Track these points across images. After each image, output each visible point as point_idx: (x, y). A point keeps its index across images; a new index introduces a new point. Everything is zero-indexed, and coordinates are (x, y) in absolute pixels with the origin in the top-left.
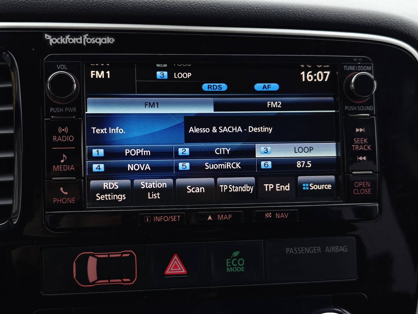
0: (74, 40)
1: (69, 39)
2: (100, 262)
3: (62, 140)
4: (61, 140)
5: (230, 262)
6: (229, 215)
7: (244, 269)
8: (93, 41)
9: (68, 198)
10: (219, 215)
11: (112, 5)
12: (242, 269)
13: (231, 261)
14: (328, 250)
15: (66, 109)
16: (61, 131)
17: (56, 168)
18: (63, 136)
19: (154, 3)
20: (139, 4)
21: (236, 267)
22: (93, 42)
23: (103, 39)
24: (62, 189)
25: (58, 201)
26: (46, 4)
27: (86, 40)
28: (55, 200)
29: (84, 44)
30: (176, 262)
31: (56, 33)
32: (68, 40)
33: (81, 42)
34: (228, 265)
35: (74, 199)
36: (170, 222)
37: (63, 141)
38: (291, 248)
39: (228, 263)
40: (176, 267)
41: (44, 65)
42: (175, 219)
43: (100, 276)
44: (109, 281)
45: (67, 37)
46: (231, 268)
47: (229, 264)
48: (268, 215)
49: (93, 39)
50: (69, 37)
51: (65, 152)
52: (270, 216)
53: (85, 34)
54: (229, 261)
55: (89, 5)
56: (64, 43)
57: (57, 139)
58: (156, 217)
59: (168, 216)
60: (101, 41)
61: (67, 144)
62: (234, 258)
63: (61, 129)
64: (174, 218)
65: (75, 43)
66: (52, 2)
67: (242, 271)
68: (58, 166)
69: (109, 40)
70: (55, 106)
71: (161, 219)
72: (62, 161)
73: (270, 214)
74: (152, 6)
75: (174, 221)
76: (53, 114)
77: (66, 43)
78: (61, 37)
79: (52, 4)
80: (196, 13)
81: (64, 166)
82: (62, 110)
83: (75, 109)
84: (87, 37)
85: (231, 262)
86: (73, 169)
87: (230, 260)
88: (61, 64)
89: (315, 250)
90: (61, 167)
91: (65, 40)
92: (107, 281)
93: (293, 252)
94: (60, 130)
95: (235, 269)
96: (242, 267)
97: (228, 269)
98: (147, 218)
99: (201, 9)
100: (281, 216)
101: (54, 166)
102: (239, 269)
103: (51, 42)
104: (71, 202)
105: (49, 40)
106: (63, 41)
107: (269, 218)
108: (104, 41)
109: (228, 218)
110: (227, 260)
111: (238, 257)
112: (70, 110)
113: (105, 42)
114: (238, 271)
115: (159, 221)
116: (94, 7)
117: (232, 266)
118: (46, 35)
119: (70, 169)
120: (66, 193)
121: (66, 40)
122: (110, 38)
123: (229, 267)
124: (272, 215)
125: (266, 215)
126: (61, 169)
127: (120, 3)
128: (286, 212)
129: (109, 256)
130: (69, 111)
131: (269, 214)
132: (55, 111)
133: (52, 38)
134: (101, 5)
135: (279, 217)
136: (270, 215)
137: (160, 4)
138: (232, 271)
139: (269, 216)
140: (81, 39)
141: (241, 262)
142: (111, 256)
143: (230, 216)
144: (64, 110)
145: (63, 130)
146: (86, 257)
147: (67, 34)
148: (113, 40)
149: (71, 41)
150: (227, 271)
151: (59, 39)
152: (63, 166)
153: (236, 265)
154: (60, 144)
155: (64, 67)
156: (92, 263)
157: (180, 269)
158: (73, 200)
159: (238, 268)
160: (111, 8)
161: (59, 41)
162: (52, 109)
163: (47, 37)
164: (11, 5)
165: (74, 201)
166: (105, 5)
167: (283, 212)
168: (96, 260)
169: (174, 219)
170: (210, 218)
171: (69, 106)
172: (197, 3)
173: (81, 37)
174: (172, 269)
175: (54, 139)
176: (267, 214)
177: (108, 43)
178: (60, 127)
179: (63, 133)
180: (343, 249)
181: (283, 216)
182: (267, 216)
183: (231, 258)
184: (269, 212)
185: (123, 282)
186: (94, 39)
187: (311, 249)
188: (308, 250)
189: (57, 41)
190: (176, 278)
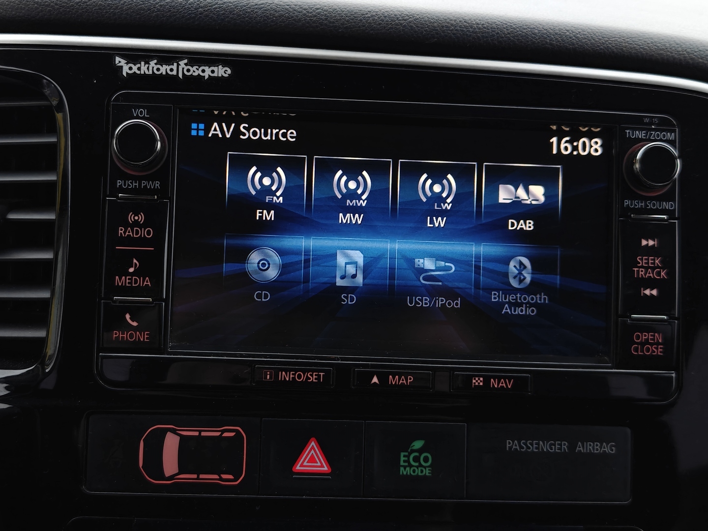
0: (164, 69)
1: (156, 67)
2: (185, 443)
3: (133, 235)
4: (131, 234)
5: (406, 459)
6: (409, 377)
7: (430, 471)
8: (195, 71)
9: (138, 333)
10: (391, 376)
11: (231, 12)
12: (428, 471)
13: (408, 457)
14: (581, 449)
15: (144, 183)
16: (133, 220)
17: (121, 281)
18: (135, 229)
19: (301, 12)
20: (276, 11)
21: (417, 467)
22: (195, 74)
23: (212, 68)
24: (128, 316)
25: (121, 336)
26: (121, 8)
27: (183, 69)
28: (116, 334)
29: (180, 75)
30: (313, 452)
31: (134, 55)
32: (153, 67)
33: (174, 73)
34: (402, 463)
35: (147, 334)
36: (306, 382)
37: (135, 236)
38: (516, 441)
39: (402, 459)
40: (312, 460)
41: (111, 109)
42: (316, 379)
43: (183, 467)
44: (198, 476)
45: (153, 63)
46: (408, 469)
47: (404, 461)
48: (477, 381)
49: (195, 68)
50: (156, 64)
51: (136, 255)
52: (481, 384)
53: (182, 59)
54: (404, 456)
55: (192, 11)
56: (147, 72)
57: (125, 233)
58: (284, 373)
59: (304, 372)
60: (207, 72)
61: (142, 241)
62: (413, 451)
63: (133, 215)
64: (314, 377)
65: (164, 73)
66: (131, 4)
67: (427, 474)
68: (124, 278)
69: (221, 71)
70: (125, 177)
71: (291, 376)
72: (131, 270)
73: (481, 379)
74: (296, 16)
75: (314, 381)
76: (121, 190)
77: (151, 72)
78: (143, 63)
79: (130, 8)
80: (372, 30)
81: (134, 278)
82: (137, 184)
83: (157, 184)
84: (186, 64)
85: (409, 459)
86: (149, 283)
87: (407, 454)
88: (139, 107)
89: (557, 446)
90: (129, 279)
91: (148, 68)
92: (195, 476)
93: (518, 447)
94: (131, 218)
95: (414, 471)
96: (427, 469)
97: (402, 469)
98: (268, 373)
99: (380, 24)
100: (500, 385)
101: (117, 277)
102: (422, 471)
103: (126, 70)
104: (142, 340)
105: (122, 67)
106: (144, 69)
107: (479, 386)
108: (213, 72)
109: (407, 381)
110: (402, 454)
111: (421, 451)
112: (150, 185)
113: (215, 75)
114: (420, 474)
115: (287, 379)
116: (200, 14)
117: (411, 466)
118: (118, 59)
119: (143, 284)
120: (135, 324)
121: (151, 68)
122: (224, 67)
123: (405, 467)
124: (484, 382)
125: (474, 381)
126: (129, 283)
127: (244, 10)
128: (510, 378)
129: (200, 434)
130: (148, 188)
131: (479, 379)
132: (125, 185)
133: (127, 63)
134: (211, 12)
135: (496, 386)
136: (481, 381)
137: (311, 13)
138: (409, 474)
139: (479, 383)
140: (175, 67)
141: (426, 460)
142: (203, 434)
143: (410, 379)
144: (140, 185)
145: (136, 218)
146: (162, 436)
147: (152, 58)
148: (229, 71)
149: (158, 70)
150: (401, 473)
151: (138, 65)
152: (132, 278)
153: (417, 464)
154: (129, 241)
155: (145, 112)
156: (171, 444)
157: (319, 464)
158: (146, 336)
159: (420, 469)
160: (228, 17)
161: (139, 69)
162: (119, 182)
163: (120, 62)
164: (63, 7)
165: (147, 338)
166: (218, 11)
167: (505, 378)
168: (178, 438)
169: (313, 379)
170: (375, 380)
171: (148, 178)
172: (374, 14)
173: (175, 64)
174: (305, 464)
175: (120, 232)
176: (475, 379)
177: (220, 75)
178: (131, 213)
179: (136, 223)
180: (608, 448)
181: (504, 385)
182: (475, 383)
183: (409, 451)
184: (479, 376)
185: (221, 479)
186: (197, 69)
187: (551, 444)
188: (545, 447)
189: (135, 69)
190: (312, 478)
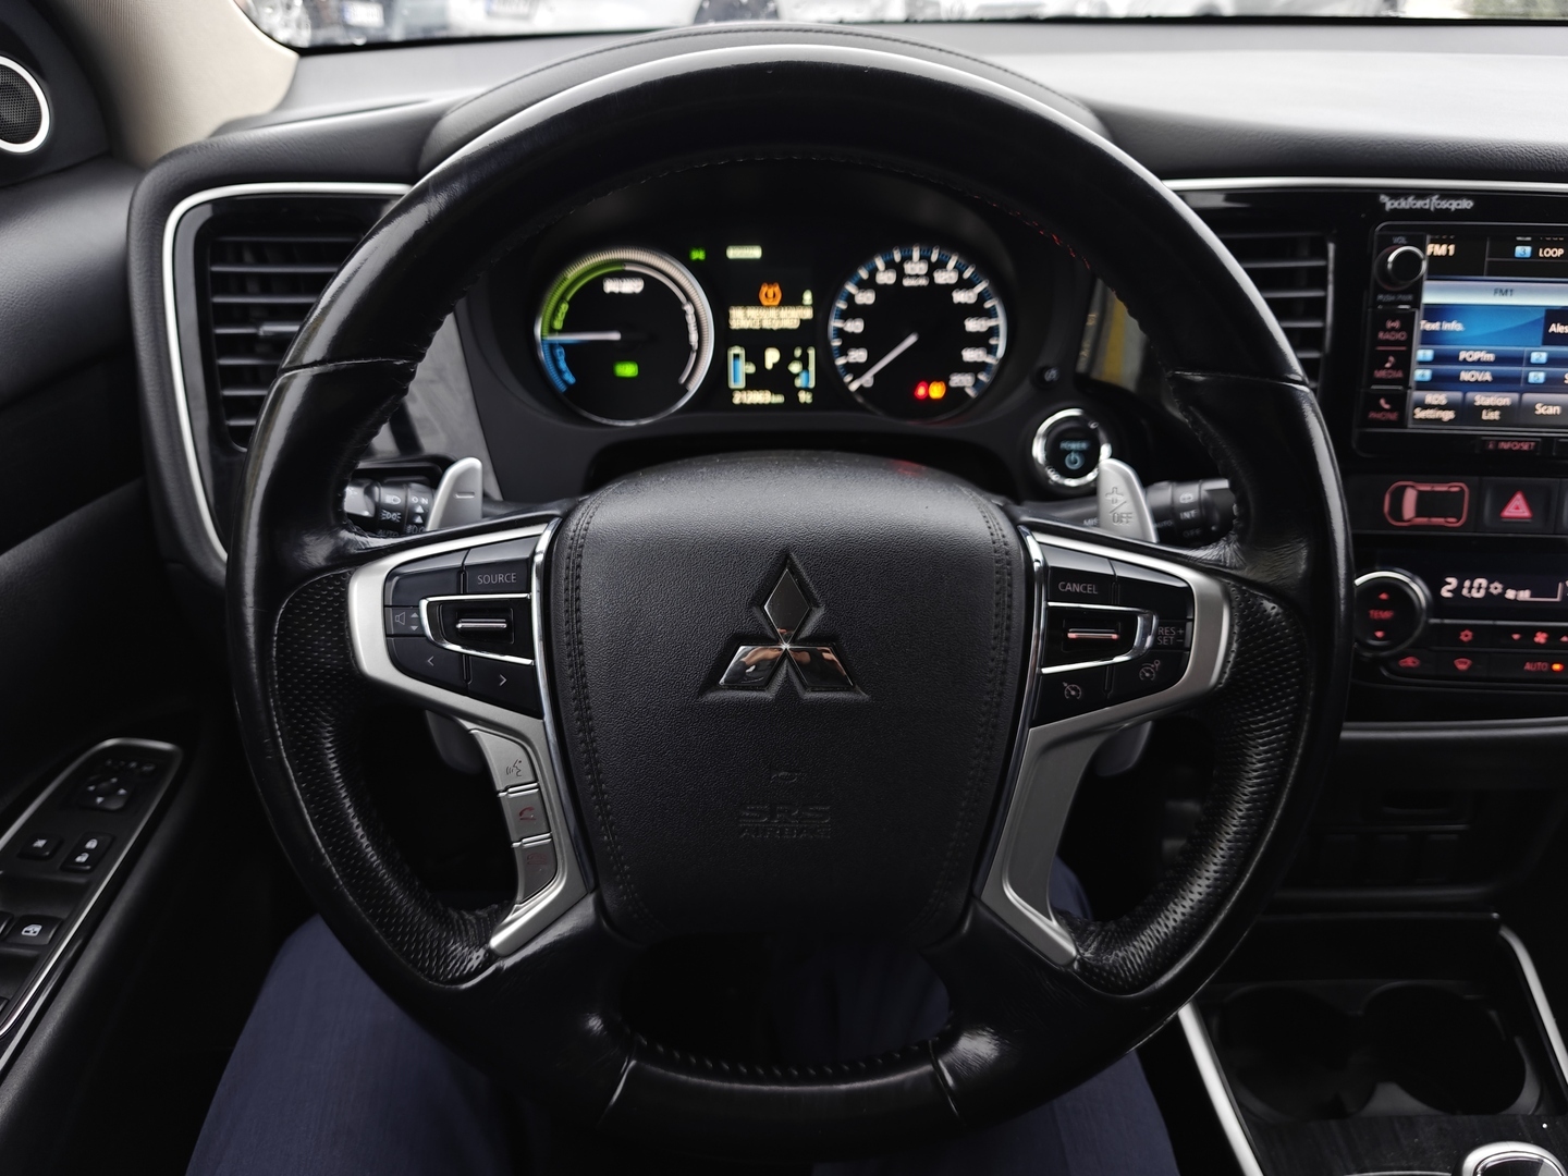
0: (1419, 204)
2: (1421, 496)
3: (1390, 338)
4: (1388, 337)
9: (1389, 413)
15: (1399, 297)
16: (1390, 326)
17: (1380, 374)
18: (1392, 333)
22: (1444, 207)
23: (1458, 202)
24: (1382, 401)
25: (1376, 416)
27: (1435, 203)
28: (1373, 415)
29: (1432, 209)
30: (1518, 502)
31: (1396, 193)
32: (1410, 203)
33: (1427, 207)
35: (1392, 414)
36: (1521, 451)
40: (1517, 508)
41: (1376, 238)
43: (1419, 512)
44: (1430, 520)
45: (1411, 199)
49: (1444, 202)
50: (1413, 200)
51: (1392, 353)
53: (1433, 195)
56: (1405, 207)
57: (1384, 336)
58: (1503, 443)
59: (1517, 442)
60: (1454, 205)
61: (1397, 343)
64: (1526, 446)
65: (1419, 207)
68: (1382, 371)
70: (1385, 292)
71: (1508, 446)
72: (1388, 365)
75: (1526, 449)
76: (1381, 303)
77: (1407, 207)
78: (1402, 200)
81: (1389, 371)
82: (1394, 298)
83: (1410, 297)
84: (1437, 199)
88: (1398, 236)
90: (1386, 372)
92: (1427, 520)
94: (1390, 324)
98: (1491, 443)
101: (1377, 371)
103: (1388, 206)
104: (1389, 419)
105: (1385, 203)
106: (1405, 204)
108: (1458, 205)
112: (1404, 298)
113: (1461, 207)
118: (1383, 197)
119: (1395, 376)
120: (1387, 407)
121: (1408, 203)
122: (1468, 201)
126: (1385, 375)
129: (1433, 489)
130: (1403, 300)
132: (1384, 299)
133: (1390, 200)
140: (1428, 201)
142: (1436, 489)
144: (1396, 298)
145: (1393, 325)
146: (1402, 490)
147: (1410, 195)
148: (1472, 204)
149: (1414, 204)
151: (1399, 201)
154: (1387, 343)
156: (1410, 498)
157: (1523, 511)
158: (1391, 416)
161: (1399, 204)
162: (1380, 297)
163: (1384, 199)
165: (1396, 418)
168: (1415, 492)
174: (1512, 511)
175: (1380, 336)
177: (1465, 207)
178: (1389, 321)
179: (1393, 329)
185: (1446, 522)
189: (1396, 205)
190: (1516, 523)
